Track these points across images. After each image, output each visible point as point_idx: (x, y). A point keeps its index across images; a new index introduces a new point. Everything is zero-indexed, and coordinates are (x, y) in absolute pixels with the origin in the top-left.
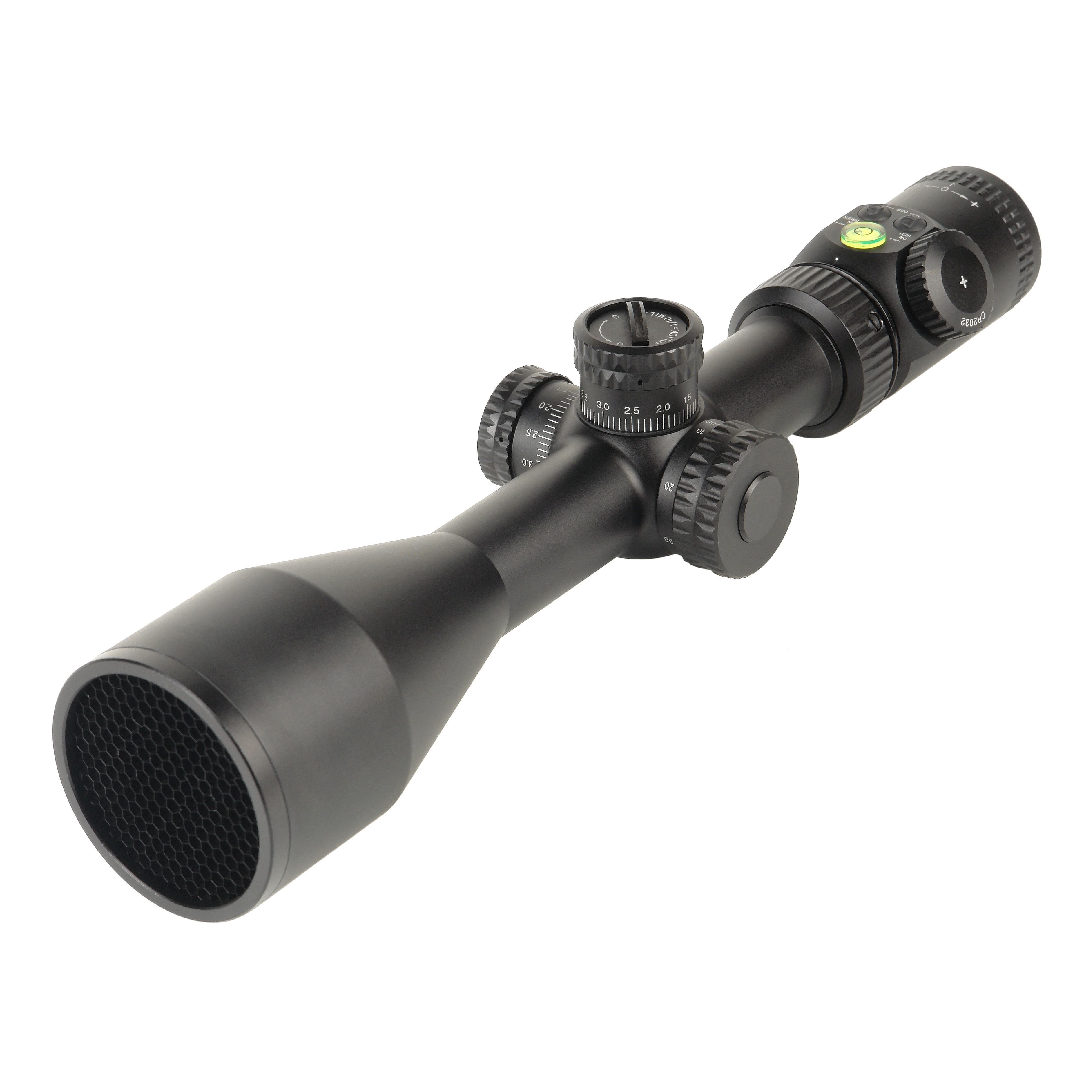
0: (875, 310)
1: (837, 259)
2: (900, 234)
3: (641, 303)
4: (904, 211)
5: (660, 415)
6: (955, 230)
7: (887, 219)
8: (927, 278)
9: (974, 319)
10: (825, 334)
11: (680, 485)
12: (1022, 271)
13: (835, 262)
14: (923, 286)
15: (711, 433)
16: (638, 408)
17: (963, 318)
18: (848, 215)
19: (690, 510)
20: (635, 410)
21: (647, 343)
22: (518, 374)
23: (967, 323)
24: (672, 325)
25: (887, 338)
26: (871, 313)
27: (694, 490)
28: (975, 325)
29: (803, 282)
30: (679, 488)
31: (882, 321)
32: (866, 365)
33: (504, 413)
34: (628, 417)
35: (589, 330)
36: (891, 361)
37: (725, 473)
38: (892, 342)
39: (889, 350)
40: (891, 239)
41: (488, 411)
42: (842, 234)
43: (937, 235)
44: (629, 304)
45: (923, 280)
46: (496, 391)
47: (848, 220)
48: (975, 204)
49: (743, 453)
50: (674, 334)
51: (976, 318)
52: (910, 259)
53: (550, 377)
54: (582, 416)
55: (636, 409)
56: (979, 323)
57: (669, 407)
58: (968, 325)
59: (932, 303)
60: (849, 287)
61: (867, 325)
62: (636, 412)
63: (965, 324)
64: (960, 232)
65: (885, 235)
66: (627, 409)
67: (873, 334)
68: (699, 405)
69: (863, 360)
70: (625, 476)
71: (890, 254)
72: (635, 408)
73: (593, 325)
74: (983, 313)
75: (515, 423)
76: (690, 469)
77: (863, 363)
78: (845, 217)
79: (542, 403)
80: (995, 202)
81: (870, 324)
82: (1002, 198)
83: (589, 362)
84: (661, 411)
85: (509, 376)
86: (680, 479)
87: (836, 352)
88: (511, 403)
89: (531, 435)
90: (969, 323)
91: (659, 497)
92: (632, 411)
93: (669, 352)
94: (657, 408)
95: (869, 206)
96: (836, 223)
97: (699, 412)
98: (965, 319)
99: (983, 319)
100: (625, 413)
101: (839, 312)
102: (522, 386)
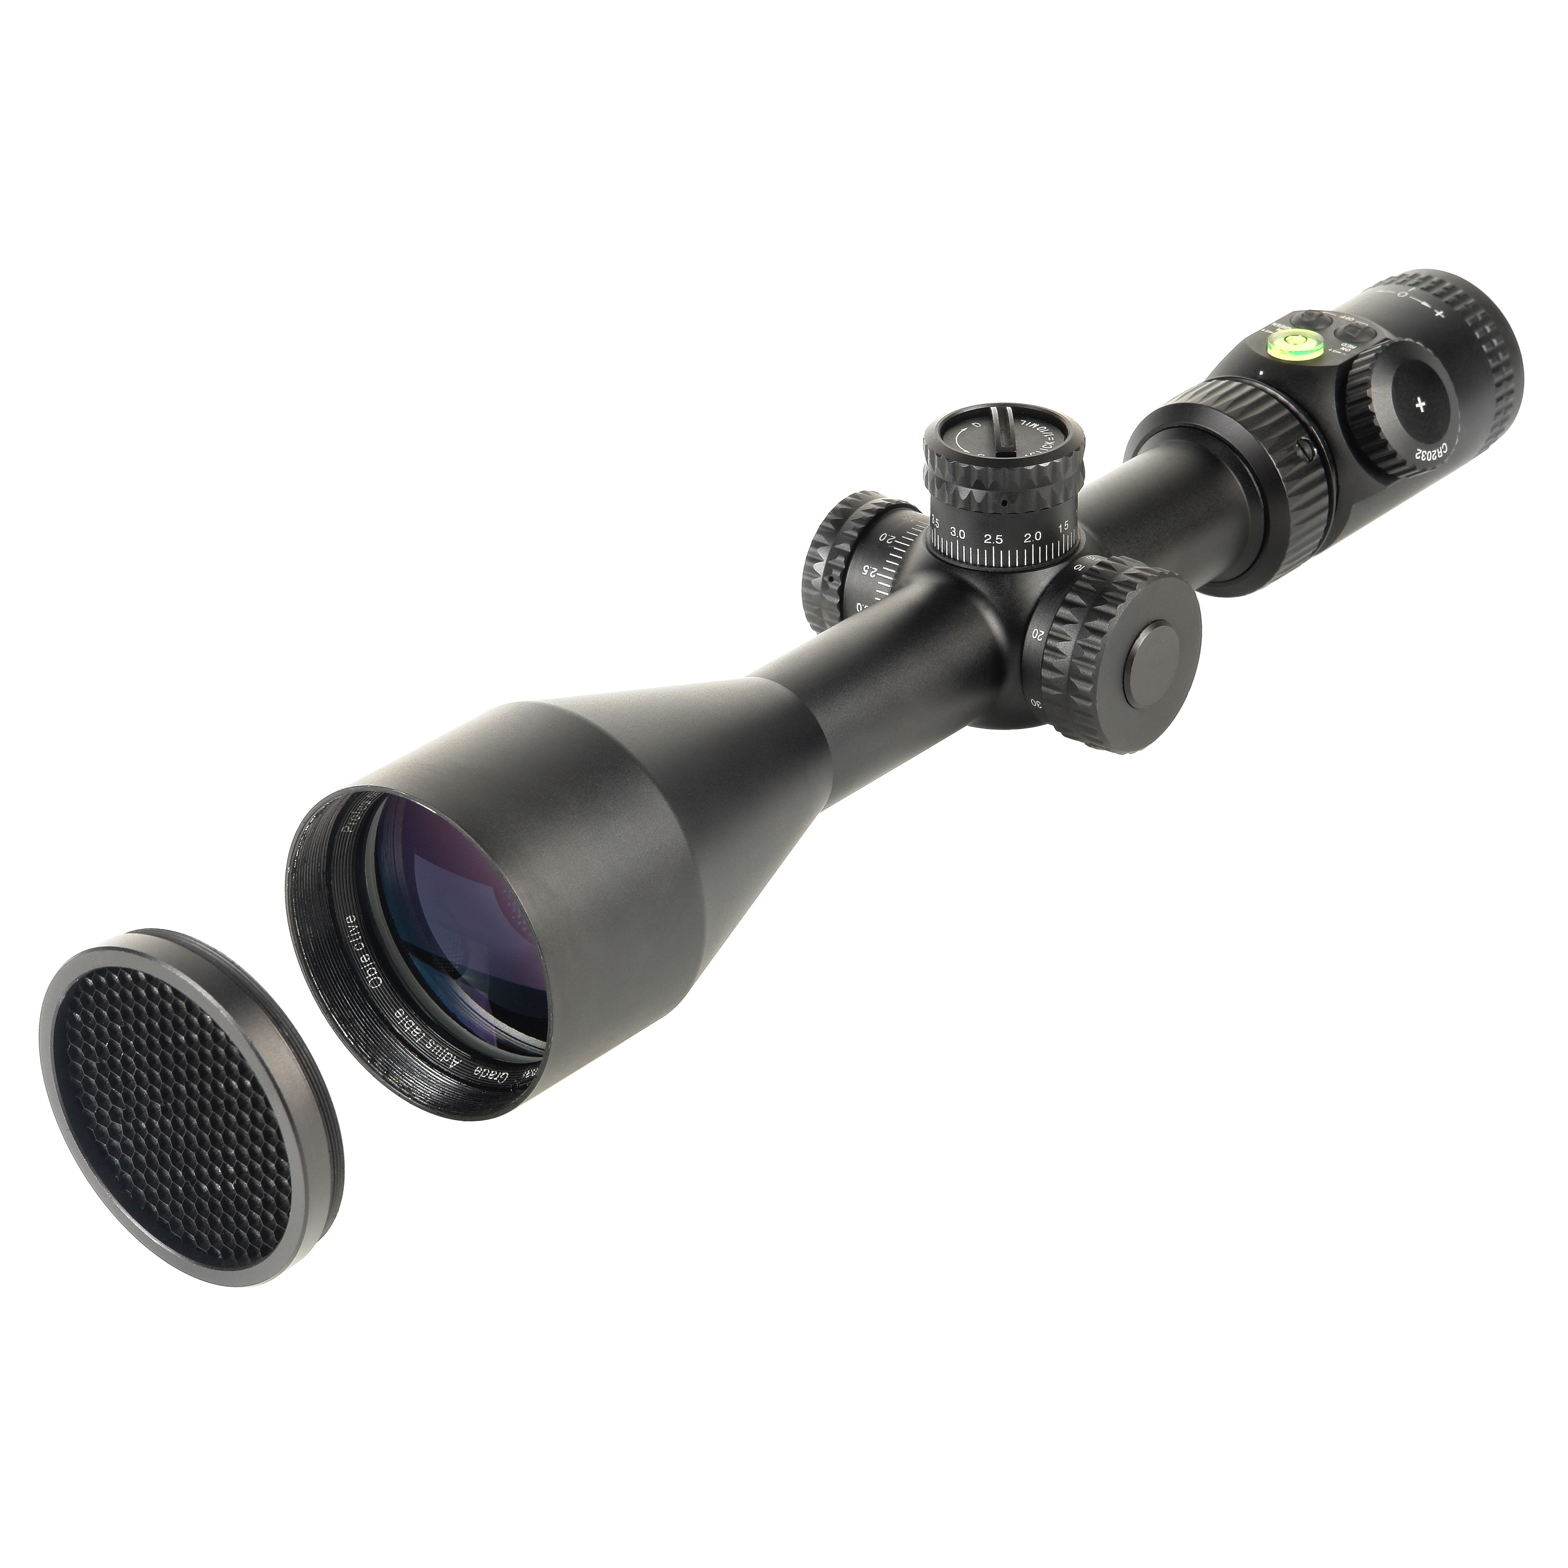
0: (1307, 435)
1: (1261, 373)
2: (1342, 345)
3: (1009, 409)
4: (1349, 318)
5: (1028, 546)
6: (1411, 340)
7: (1326, 328)
8: (1373, 397)
9: (1433, 452)
10: (1243, 463)
11: (1051, 632)
12: (1499, 399)
13: (1259, 377)
14: (1368, 407)
15: (1092, 569)
16: (1001, 536)
17: (1418, 450)
18: (1277, 322)
19: (1062, 663)
20: (997, 539)
21: (1014, 455)
22: (854, 499)
23: (1424, 456)
24: (1046, 436)
25: (1321, 471)
26: (1301, 439)
27: (1068, 639)
28: (1434, 459)
29: (1217, 398)
30: (1050, 636)
31: (1315, 450)
32: (1293, 503)
33: (835, 546)
34: (989, 547)
35: (943, 440)
36: (1325, 501)
37: (1108, 617)
38: (1327, 477)
39: (1324, 486)
40: (1331, 350)
41: (815, 544)
42: (1269, 343)
43: (1388, 345)
44: (994, 410)
45: (1368, 400)
46: (826, 520)
47: (1278, 328)
48: (1439, 313)
49: (1130, 592)
50: (1048, 446)
51: (1435, 451)
52: (1353, 373)
53: (894, 504)
54: (931, 548)
55: (999, 537)
56: (1439, 457)
57: (1040, 537)
58: (1425, 458)
59: (1378, 429)
60: (1275, 406)
61: (1296, 453)
62: (999, 541)
63: (1421, 458)
64: (1418, 343)
65: (1322, 345)
66: (988, 537)
67: (1303, 464)
68: (1079, 538)
69: (1290, 496)
70: (983, 621)
71: (1328, 369)
72: (997, 536)
73: (948, 434)
74: (1444, 446)
75: (848, 558)
76: (1064, 612)
77: (1290, 500)
78: (1275, 324)
79: (883, 534)
80: (1466, 312)
81: (1300, 453)
82: (1475, 308)
83: (941, 477)
84: (1030, 541)
85: (844, 502)
86: (1052, 625)
87: (1256, 485)
88: (844, 534)
89: (869, 573)
90: (1426, 456)
91: (1025, 648)
92: (993, 539)
93: (1040, 465)
94: (1025, 536)
95: (1304, 312)
96: (1262, 330)
97: (1079, 546)
98: (1421, 451)
99: (1445, 452)
100: (985, 542)
101: (1260, 435)
102: (859, 513)
